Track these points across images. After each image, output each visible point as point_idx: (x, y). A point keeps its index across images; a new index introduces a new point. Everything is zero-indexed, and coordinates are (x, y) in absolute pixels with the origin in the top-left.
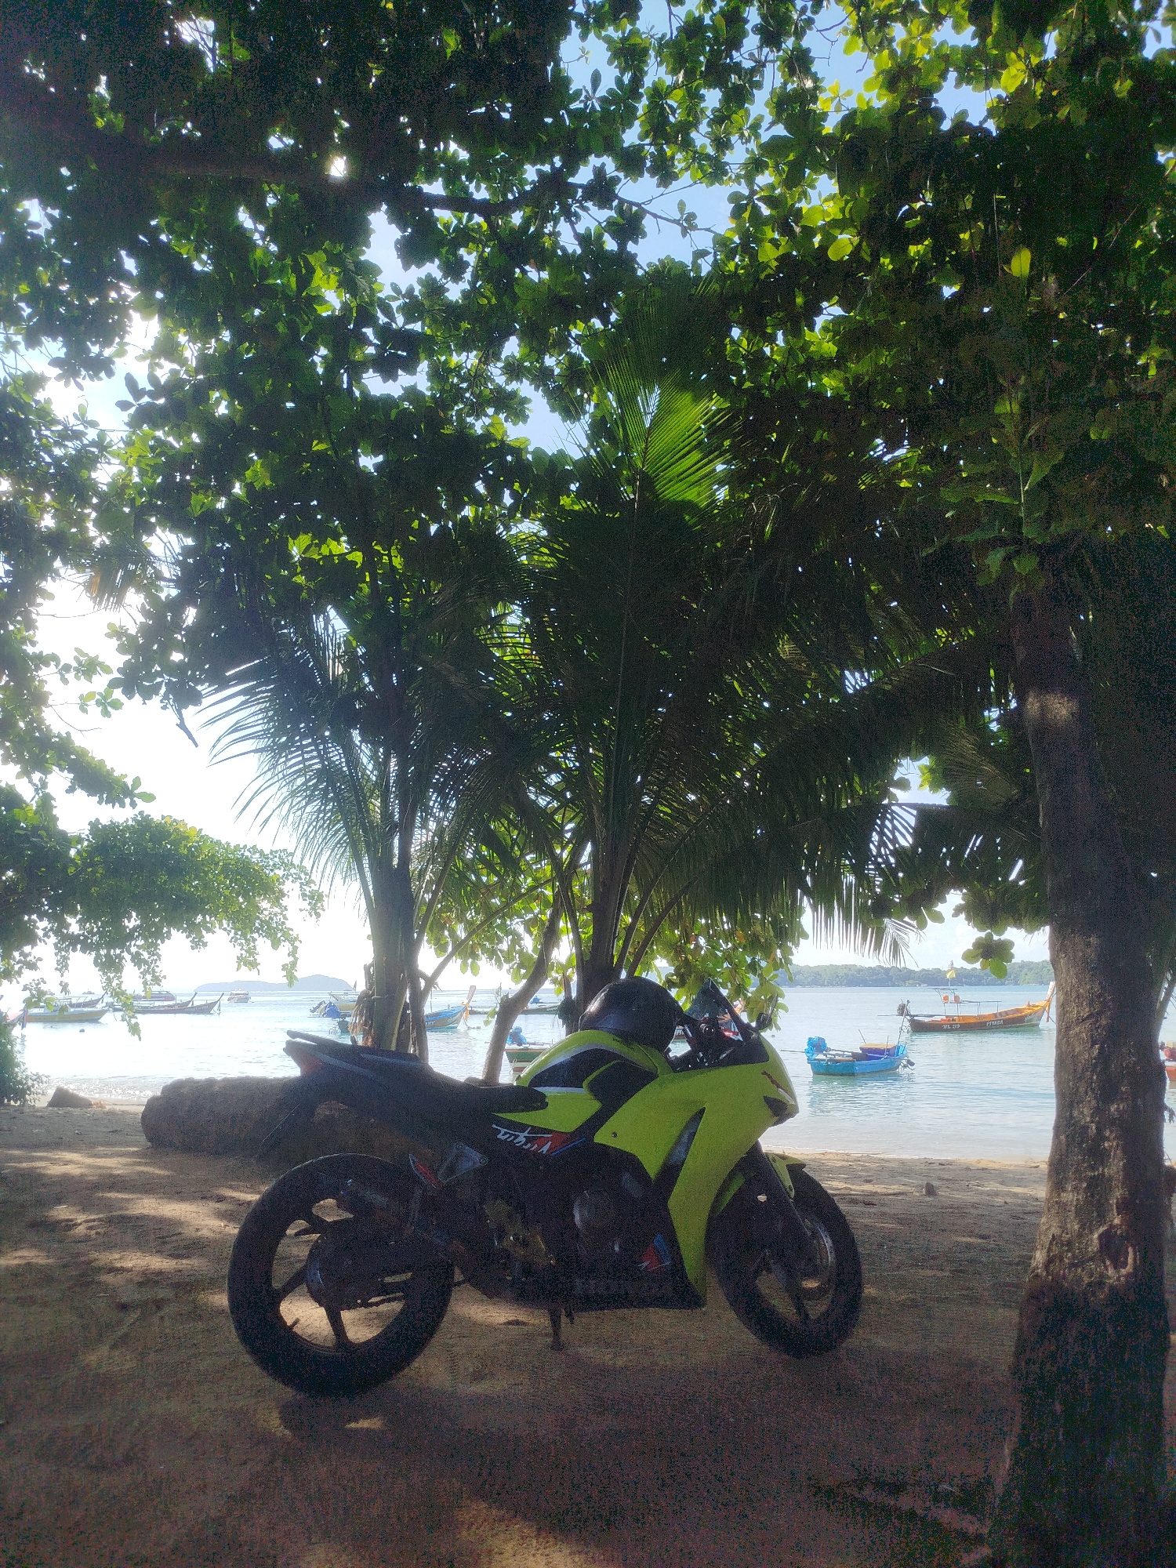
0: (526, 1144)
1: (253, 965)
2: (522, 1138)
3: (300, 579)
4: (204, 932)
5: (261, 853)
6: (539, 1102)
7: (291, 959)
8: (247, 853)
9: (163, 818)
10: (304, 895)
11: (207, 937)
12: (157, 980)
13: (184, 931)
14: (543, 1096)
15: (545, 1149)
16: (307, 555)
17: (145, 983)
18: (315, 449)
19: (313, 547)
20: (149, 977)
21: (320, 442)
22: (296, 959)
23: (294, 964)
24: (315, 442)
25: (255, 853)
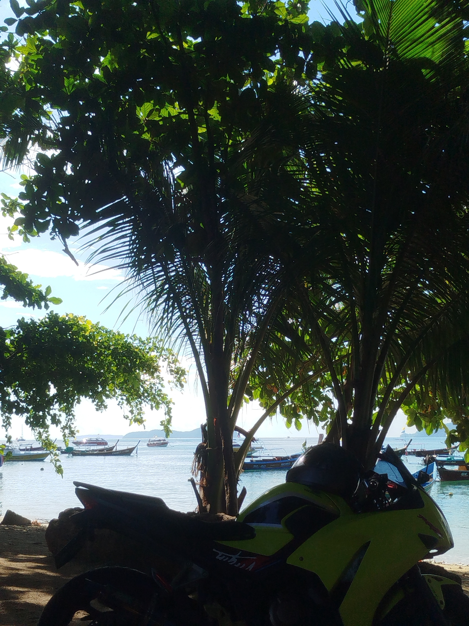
0: (237, 563)
1: (140, 421)
2: (234, 559)
3: (147, 136)
4: (104, 398)
5: (140, 339)
6: (249, 534)
7: (167, 417)
8: (129, 340)
9: (67, 315)
10: (171, 371)
11: (107, 401)
12: (72, 433)
13: (91, 397)
14: (252, 529)
15: (251, 567)
16: (150, 118)
17: (64, 436)
18: (149, 38)
19: (154, 112)
20: (67, 431)
21: (152, 32)
22: (171, 417)
23: (169, 421)
24: (149, 33)
25: (135, 340)
